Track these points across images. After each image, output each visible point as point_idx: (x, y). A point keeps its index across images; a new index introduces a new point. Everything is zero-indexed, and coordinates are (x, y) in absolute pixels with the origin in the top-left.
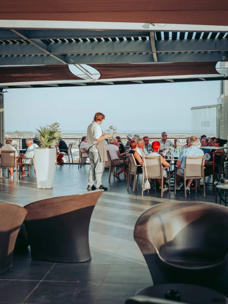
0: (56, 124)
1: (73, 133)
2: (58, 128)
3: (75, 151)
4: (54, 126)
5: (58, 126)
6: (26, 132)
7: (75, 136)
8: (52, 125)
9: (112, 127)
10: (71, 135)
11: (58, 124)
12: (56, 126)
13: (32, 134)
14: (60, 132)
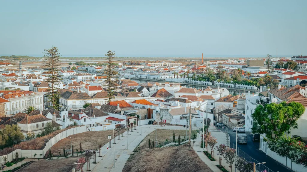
0: (54, 48)
1: (66, 57)
2: (56, 53)
3: (71, 74)
4: (52, 50)
5: (56, 51)
6: (21, 56)
7: (68, 60)
8: (51, 49)
9: (110, 51)
10: (65, 59)
11: (57, 49)
12: (54, 51)
13: (28, 58)
14: (58, 56)
